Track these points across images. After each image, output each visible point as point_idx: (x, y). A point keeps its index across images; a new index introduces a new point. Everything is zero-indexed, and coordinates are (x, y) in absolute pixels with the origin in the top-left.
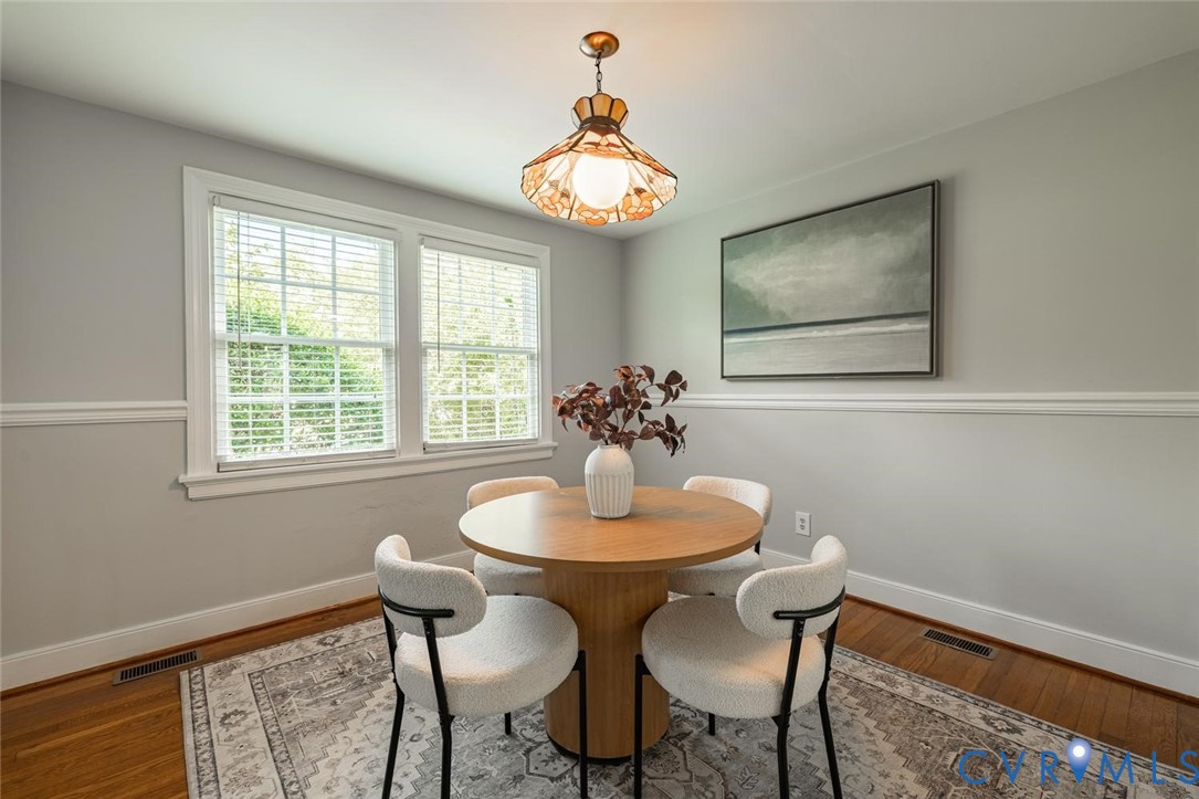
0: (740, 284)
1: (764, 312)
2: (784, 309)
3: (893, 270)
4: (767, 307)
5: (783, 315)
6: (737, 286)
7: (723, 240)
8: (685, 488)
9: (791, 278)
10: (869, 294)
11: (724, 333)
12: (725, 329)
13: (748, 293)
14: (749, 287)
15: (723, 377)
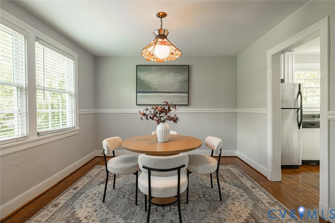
0: (142, 79)
1: (150, 88)
2: (156, 88)
3: (180, 82)
4: (151, 87)
5: (155, 89)
6: (141, 79)
7: (137, 66)
8: (152, 134)
9: (157, 80)
10: (176, 87)
11: (137, 92)
12: (137, 91)
13: (145, 82)
14: (145, 80)
15: (137, 104)
